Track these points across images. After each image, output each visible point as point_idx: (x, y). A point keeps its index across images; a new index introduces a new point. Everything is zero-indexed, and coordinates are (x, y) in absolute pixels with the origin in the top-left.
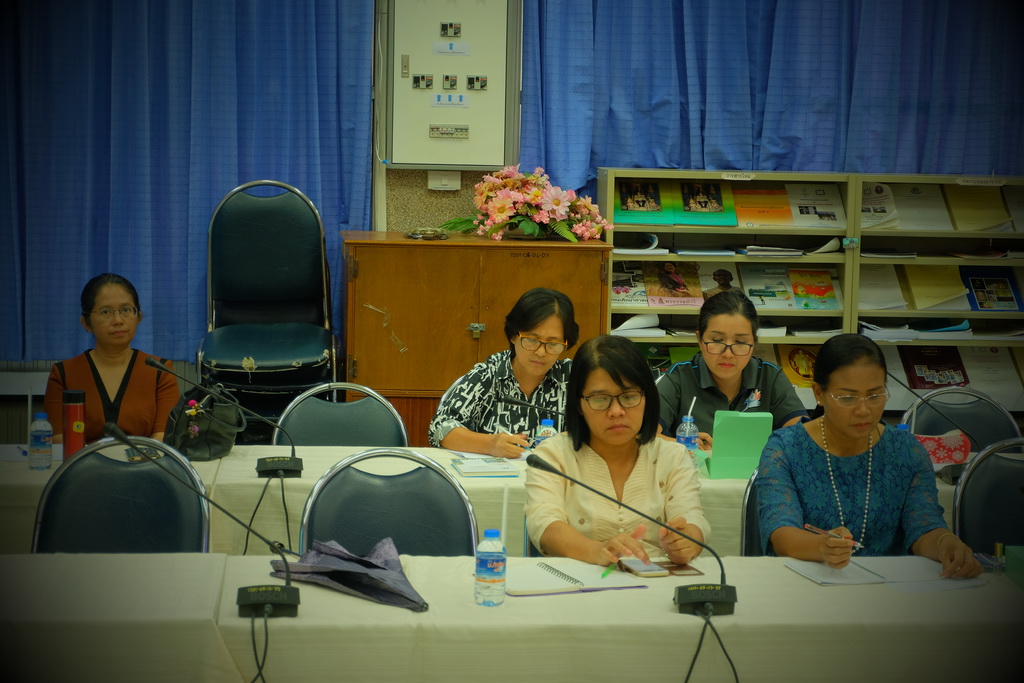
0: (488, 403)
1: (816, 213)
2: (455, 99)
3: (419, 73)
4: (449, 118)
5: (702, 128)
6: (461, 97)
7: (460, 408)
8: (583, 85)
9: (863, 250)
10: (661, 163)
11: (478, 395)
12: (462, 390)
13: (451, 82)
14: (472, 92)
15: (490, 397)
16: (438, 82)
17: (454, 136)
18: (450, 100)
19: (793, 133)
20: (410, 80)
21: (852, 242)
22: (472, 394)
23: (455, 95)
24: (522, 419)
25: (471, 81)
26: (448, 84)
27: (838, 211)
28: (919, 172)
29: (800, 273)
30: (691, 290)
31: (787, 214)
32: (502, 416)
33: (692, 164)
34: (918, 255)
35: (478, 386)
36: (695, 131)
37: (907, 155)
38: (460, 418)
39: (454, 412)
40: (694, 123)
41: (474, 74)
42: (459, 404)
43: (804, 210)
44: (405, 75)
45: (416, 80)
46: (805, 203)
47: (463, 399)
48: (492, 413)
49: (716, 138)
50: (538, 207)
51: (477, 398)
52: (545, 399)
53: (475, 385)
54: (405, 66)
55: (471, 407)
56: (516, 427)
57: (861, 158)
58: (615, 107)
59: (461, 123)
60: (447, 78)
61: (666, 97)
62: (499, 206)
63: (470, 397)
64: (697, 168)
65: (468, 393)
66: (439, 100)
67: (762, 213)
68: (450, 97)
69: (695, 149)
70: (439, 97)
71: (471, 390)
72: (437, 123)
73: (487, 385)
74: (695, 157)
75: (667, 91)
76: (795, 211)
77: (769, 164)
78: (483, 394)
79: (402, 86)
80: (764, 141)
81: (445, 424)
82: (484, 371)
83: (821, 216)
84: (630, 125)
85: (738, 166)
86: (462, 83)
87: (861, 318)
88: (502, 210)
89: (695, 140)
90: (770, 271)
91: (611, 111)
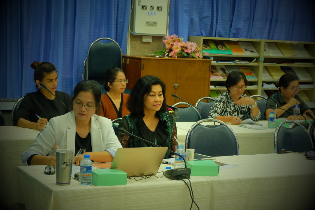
0: (224, 108)
1: (249, 51)
2: (153, 13)
3: (144, 4)
4: (152, 19)
5: (216, 24)
6: (155, 13)
7: (217, 110)
8: (187, 10)
9: (264, 62)
10: (204, 35)
11: (222, 106)
12: (216, 105)
13: (152, 7)
14: (158, 11)
15: (225, 106)
16: (149, 7)
17: (153, 25)
18: (152, 13)
19: (239, 27)
20: (141, 7)
21: (262, 59)
22: (220, 106)
23: (153, 12)
24: (235, 112)
25: (158, 8)
26: (151, 9)
27: (254, 50)
28: (268, 39)
29: (242, 68)
30: (217, 73)
31: (242, 51)
32: (230, 112)
33: (213, 35)
34: (277, 63)
35: (222, 103)
36: (214, 26)
37: (266, 34)
38: (218, 113)
39: (216, 112)
40: (215, 23)
41: (159, 6)
42: (216, 109)
43: (246, 50)
44: (139, 5)
45: (143, 7)
46: (246, 48)
47: (218, 108)
48: (226, 111)
49: (220, 28)
50: (186, 48)
51: (221, 107)
52: (241, 106)
53: (221, 103)
54: (139, 2)
55: (220, 110)
56: (234, 115)
57: (255, 35)
58: (193, 17)
59: (155, 21)
60: (152, 6)
61: (208, 15)
62: (176, 47)
63: (219, 107)
64: (214, 37)
65: (219, 106)
66: (149, 13)
67: (236, 50)
68: (152, 12)
69: (214, 31)
70: (149, 12)
71: (220, 105)
72: (148, 21)
73: (224, 103)
74: (214, 33)
75: (209, 14)
76: (244, 50)
77: (232, 36)
78: (223, 106)
79: (138, 9)
80: (232, 29)
81: (214, 115)
82: (222, 98)
83: (251, 51)
84: (198, 23)
85: (224, 36)
86: (155, 8)
87: (263, 82)
88: (176, 48)
89: (214, 28)
90: (235, 68)
91: (192, 19)
